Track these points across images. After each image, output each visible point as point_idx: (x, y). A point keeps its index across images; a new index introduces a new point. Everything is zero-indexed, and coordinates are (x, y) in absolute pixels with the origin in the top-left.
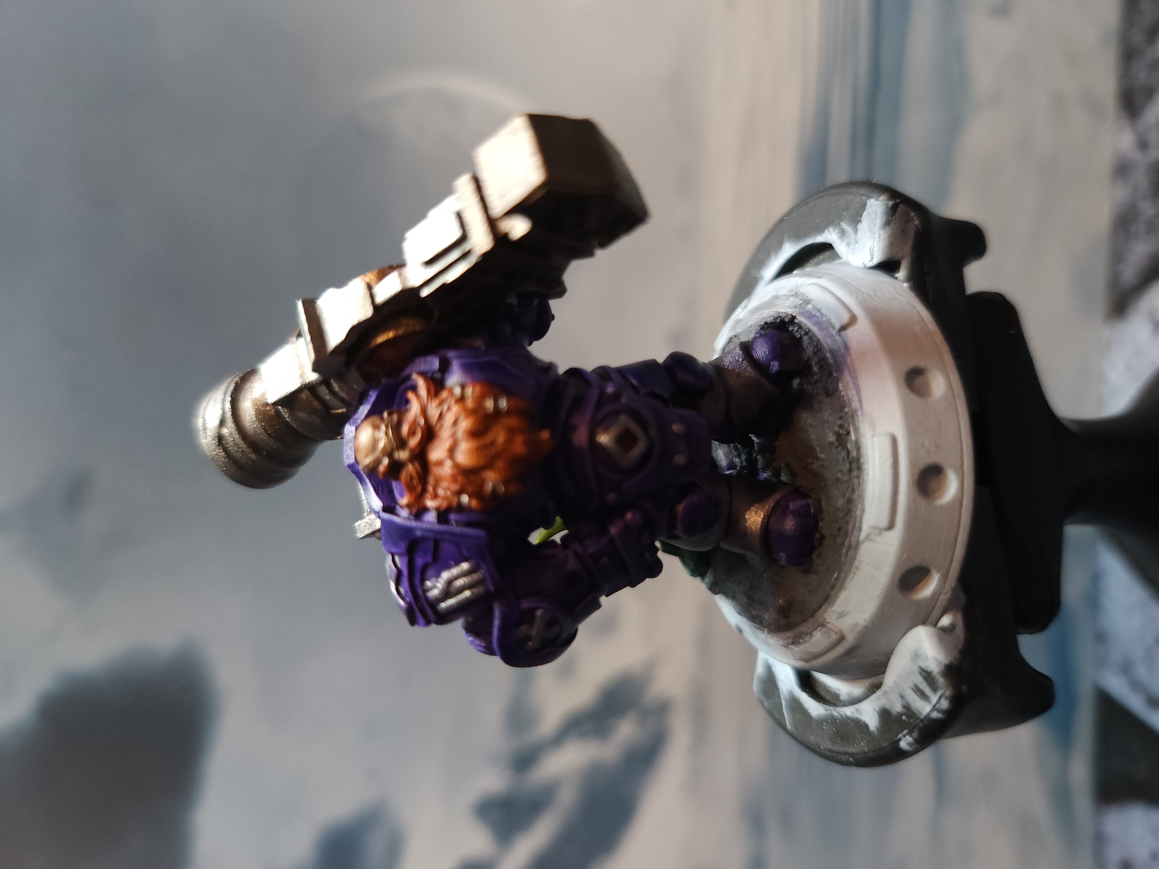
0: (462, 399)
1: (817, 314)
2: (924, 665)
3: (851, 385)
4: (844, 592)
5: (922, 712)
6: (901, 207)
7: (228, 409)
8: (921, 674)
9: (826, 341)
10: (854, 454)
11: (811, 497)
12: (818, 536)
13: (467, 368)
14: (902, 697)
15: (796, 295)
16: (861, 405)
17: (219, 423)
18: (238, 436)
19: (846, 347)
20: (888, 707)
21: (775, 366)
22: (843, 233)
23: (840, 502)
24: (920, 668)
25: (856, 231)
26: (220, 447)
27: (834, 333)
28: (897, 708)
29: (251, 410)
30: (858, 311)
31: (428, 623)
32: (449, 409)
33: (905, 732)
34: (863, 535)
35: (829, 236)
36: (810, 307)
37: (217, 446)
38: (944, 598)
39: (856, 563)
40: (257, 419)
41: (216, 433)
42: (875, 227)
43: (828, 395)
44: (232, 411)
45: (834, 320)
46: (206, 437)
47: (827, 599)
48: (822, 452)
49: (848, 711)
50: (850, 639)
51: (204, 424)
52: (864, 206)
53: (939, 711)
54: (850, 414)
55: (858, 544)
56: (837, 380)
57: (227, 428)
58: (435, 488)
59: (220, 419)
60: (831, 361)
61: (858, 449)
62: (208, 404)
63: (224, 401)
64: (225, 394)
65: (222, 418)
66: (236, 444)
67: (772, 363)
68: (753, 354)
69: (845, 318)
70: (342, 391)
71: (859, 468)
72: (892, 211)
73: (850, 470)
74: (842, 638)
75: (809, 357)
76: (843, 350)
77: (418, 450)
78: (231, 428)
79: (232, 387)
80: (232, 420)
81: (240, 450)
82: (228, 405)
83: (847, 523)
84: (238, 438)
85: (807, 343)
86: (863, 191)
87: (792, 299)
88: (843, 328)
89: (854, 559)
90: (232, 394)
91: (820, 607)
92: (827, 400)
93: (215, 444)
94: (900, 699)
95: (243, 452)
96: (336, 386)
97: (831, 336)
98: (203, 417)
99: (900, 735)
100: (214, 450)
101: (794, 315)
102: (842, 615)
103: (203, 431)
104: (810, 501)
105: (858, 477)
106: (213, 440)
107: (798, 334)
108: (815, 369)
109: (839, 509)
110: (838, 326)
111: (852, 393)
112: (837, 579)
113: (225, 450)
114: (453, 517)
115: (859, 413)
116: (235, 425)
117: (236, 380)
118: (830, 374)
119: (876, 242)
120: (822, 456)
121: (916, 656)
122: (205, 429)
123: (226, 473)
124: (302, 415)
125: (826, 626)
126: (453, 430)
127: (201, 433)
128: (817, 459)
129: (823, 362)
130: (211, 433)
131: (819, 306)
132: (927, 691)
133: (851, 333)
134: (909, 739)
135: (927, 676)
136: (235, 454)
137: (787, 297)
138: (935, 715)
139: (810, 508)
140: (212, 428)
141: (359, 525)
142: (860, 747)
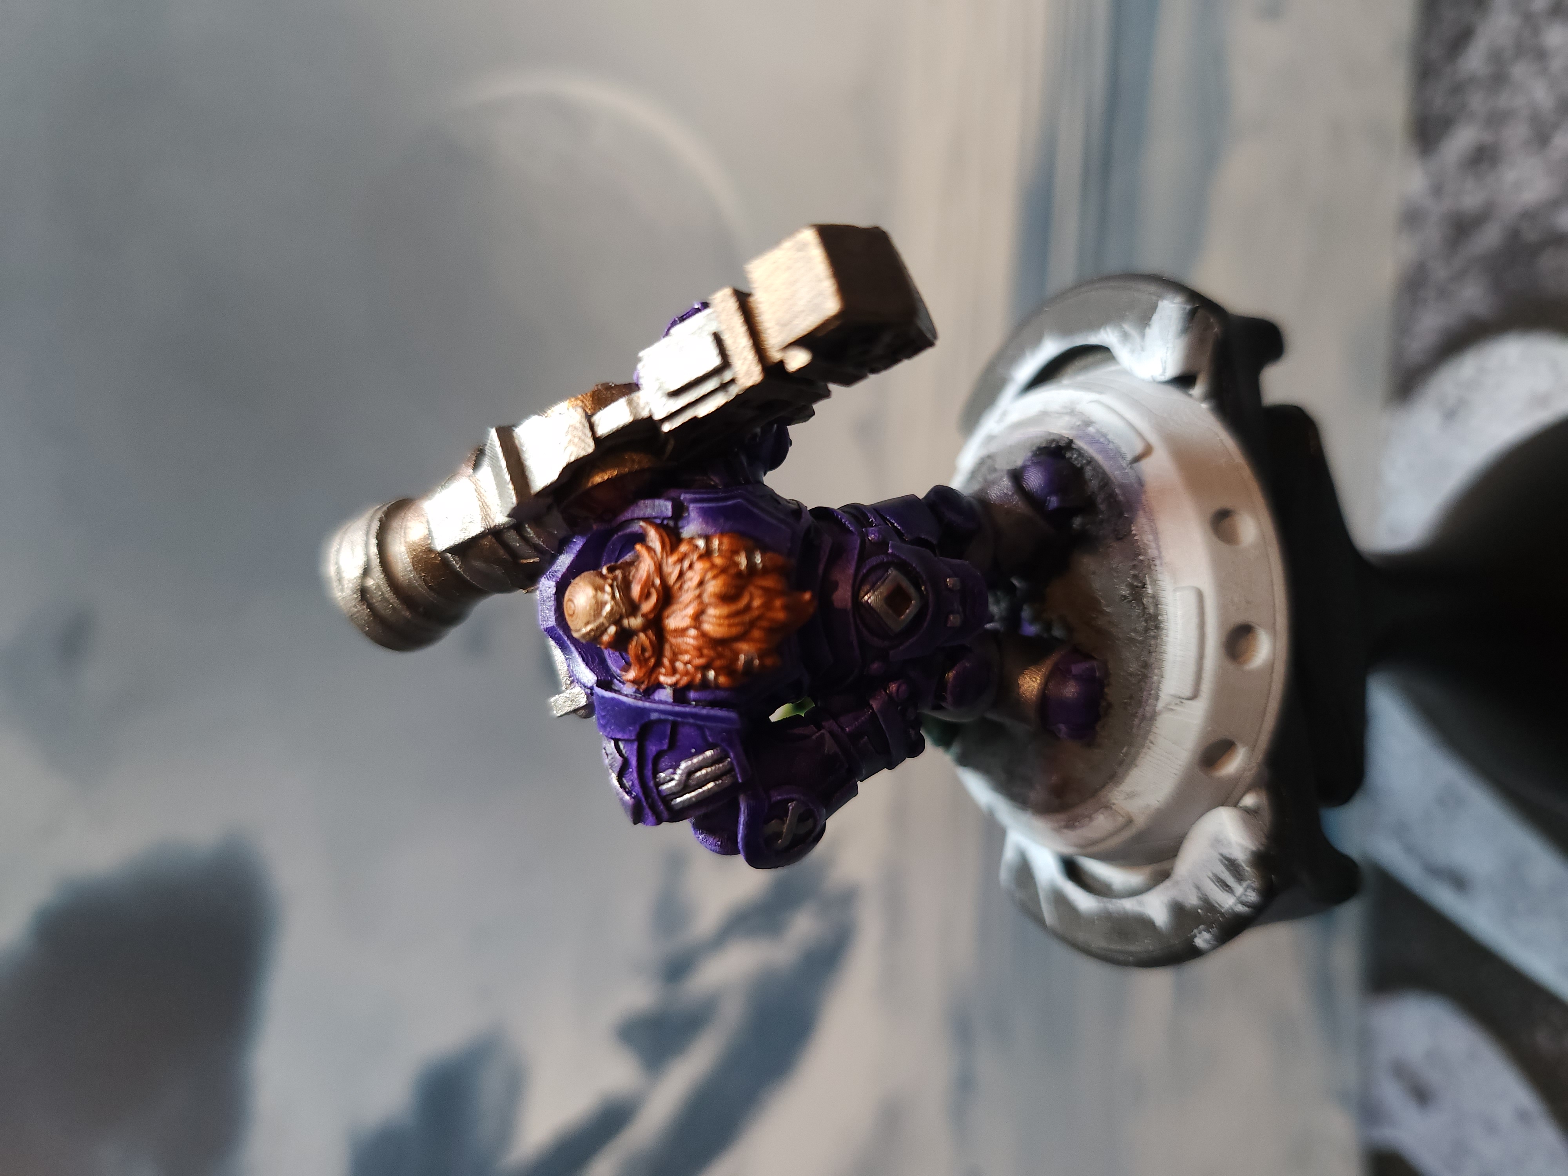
0: (707, 554)
1: (1101, 440)
2: (1226, 852)
3: (1147, 528)
4: (1135, 769)
5: (1223, 905)
6: (1200, 313)
7: (374, 555)
8: (1221, 861)
9: (1115, 474)
10: (1151, 610)
11: (1095, 659)
12: (1104, 704)
13: (708, 515)
14: (1198, 888)
15: (1072, 412)
16: (1160, 552)
17: (362, 572)
18: (389, 589)
19: (1141, 483)
20: (1180, 899)
21: (1054, 502)
22: (1125, 336)
23: (1133, 667)
24: (1222, 855)
25: (1143, 336)
26: (363, 602)
27: (1124, 465)
28: (1192, 900)
29: (406, 556)
30: (1153, 438)
31: (659, 821)
32: (691, 566)
33: (1202, 927)
34: (1160, 705)
35: (1107, 337)
36: (1091, 430)
37: (359, 601)
38: (1249, 775)
39: (1151, 737)
40: (414, 568)
41: (359, 585)
42: (1168, 334)
43: (1119, 539)
44: (380, 558)
45: (1124, 449)
46: (342, 590)
47: (1113, 777)
48: (1108, 606)
49: (1129, 905)
50: (1141, 821)
51: (339, 572)
52: (1154, 308)
53: (1243, 904)
54: (1146, 563)
55: (1154, 716)
56: (1130, 521)
57: (373, 579)
58: (672, 662)
59: (364, 568)
60: (1121, 498)
61: (1156, 604)
62: (340, 544)
63: (367, 545)
64: (367, 534)
65: (366, 567)
66: (385, 600)
67: (1048, 498)
68: (1024, 485)
69: (1139, 448)
70: (539, 538)
71: (1157, 627)
72: (1191, 316)
73: (1147, 630)
74: (1130, 821)
75: (1093, 493)
76: (1136, 485)
77: (652, 616)
78: (378, 579)
79: (376, 525)
80: (381, 569)
81: (391, 606)
82: (374, 550)
83: (1141, 690)
84: (389, 591)
85: (1090, 475)
86: (1152, 288)
87: (1067, 418)
88: (1137, 459)
89: (1148, 732)
90: (377, 536)
91: (1103, 786)
92: (1115, 544)
93: (357, 598)
94: (1194, 891)
95: (394, 608)
96: (530, 532)
97: (1121, 468)
98: (337, 563)
99: (1195, 931)
100: (355, 606)
101: (1070, 438)
102: (1131, 796)
103: (338, 581)
104: (1095, 663)
105: (1155, 637)
106: (354, 594)
107: (1078, 464)
108: (1102, 507)
109: (1131, 674)
110: (1129, 457)
111: (1148, 538)
112: (1126, 755)
113: (370, 606)
114: (692, 695)
115: (1157, 562)
116: (385, 576)
117: (379, 517)
118: (1121, 515)
119: (1169, 354)
120: (1108, 610)
121: (1217, 841)
122: (340, 580)
123: (368, 634)
124: (478, 564)
125: (1111, 808)
126: (697, 592)
127: (335, 584)
128: (1102, 612)
129: (1111, 498)
130: (351, 585)
131: (1104, 430)
132: (1230, 880)
133: (1148, 467)
134: (1206, 936)
135: (1232, 865)
136: (383, 612)
137: (1060, 414)
138: (1240, 908)
139: (1096, 671)
140: (353, 578)
141: (556, 701)
142: (1144, 946)
